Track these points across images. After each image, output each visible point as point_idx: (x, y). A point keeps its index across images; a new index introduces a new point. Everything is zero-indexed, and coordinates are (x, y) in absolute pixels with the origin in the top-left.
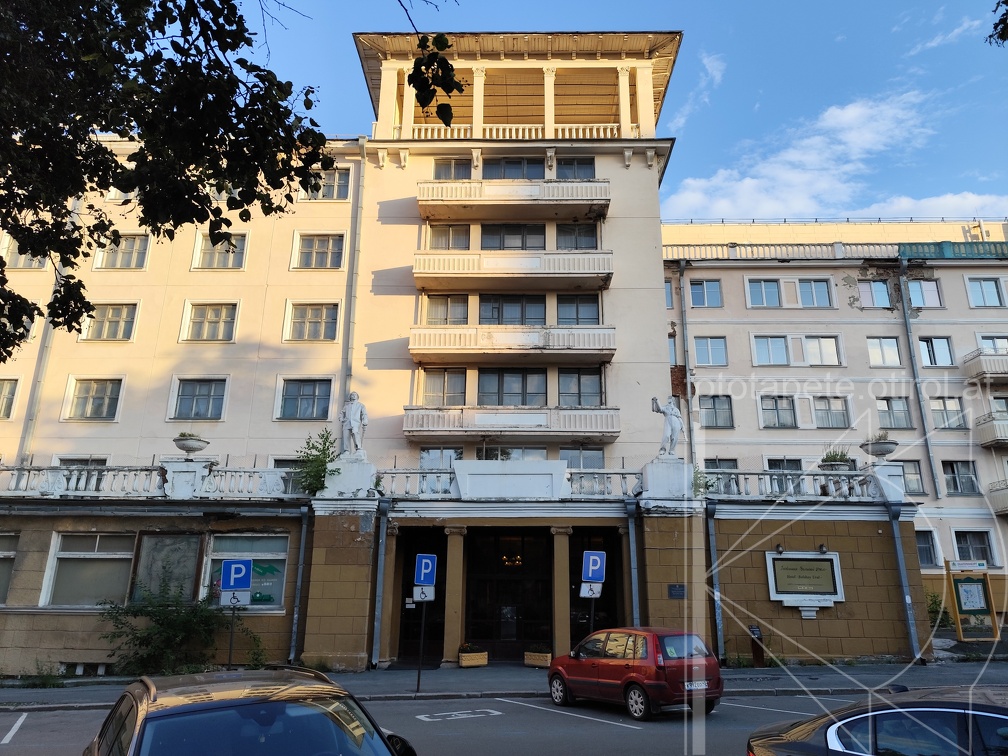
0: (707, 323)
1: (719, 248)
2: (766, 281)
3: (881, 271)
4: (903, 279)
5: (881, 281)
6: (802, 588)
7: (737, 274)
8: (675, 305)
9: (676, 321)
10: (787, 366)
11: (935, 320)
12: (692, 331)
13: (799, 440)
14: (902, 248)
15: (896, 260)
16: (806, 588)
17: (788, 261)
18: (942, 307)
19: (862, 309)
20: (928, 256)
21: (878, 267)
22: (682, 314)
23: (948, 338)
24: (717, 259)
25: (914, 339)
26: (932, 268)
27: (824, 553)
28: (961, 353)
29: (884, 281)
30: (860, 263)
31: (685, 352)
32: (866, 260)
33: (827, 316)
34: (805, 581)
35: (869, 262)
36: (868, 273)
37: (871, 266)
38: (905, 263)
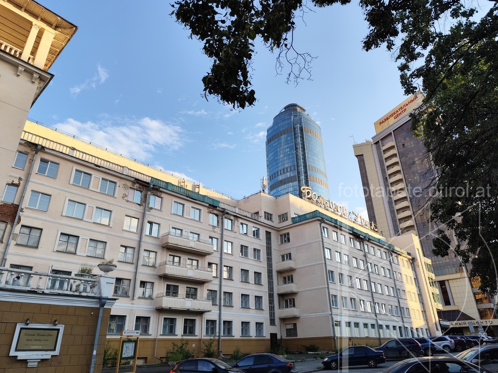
0: (43, 185)
1: (65, 147)
2: (85, 173)
3: (141, 187)
4: (149, 193)
5: (140, 191)
6: (34, 347)
7: (70, 164)
8: (26, 169)
9: (23, 177)
10: (82, 220)
11: (156, 215)
12: (31, 187)
13: (74, 261)
14: (153, 179)
15: (148, 183)
16: (37, 347)
17: (100, 167)
18: (161, 210)
19: (128, 201)
20: (162, 186)
21: (140, 184)
22: (28, 175)
23: (159, 224)
24: (62, 153)
25: (146, 221)
26: (162, 192)
27: (56, 325)
28: (162, 232)
29: (141, 192)
30: (133, 179)
31: (22, 197)
32: (136, 179)
33: (110, 200)
34: (38, 342)
35: (137, 181)
36: (135, 185)
37: (137, 183)
38: (152, 186)
